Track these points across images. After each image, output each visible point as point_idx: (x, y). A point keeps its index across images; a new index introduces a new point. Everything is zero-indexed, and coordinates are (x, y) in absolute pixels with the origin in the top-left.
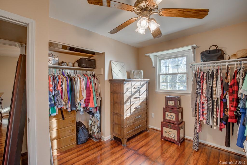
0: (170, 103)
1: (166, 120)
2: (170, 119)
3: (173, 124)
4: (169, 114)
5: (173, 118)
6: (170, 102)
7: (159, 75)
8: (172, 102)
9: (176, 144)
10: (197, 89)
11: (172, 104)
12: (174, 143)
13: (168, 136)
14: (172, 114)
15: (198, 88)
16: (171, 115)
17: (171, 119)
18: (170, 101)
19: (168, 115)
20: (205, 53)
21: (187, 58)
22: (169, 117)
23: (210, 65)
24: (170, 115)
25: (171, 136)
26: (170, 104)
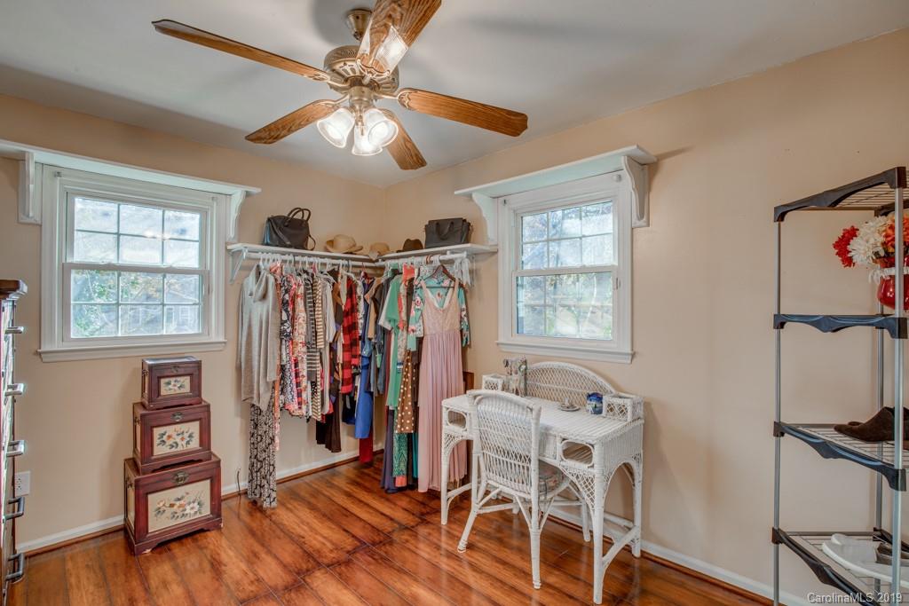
0: (170, 386)
1: (158, 459)
2: (174, 450)
3: (192, 462)
4: (170, 430)
5: (188, 443)
6: (169, 383)
7: (66, 269)
8: (181, 379)
9: (208, 530)
10: (282, 323)
11: (179, 388)
12: (202, 531)
13: (173, 523)
14: (183, 427)
15: (286, 322)
16: (178, 435)
17: (180, 449)
18: (172, 380)
19: (165, 438)
20: (279, 222)
21: (201, 219)
22: (171, 442)
23: (297, 258)
24: (174, 435)
25: (188, 512)
26: (172, 392)
